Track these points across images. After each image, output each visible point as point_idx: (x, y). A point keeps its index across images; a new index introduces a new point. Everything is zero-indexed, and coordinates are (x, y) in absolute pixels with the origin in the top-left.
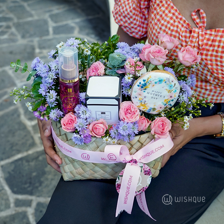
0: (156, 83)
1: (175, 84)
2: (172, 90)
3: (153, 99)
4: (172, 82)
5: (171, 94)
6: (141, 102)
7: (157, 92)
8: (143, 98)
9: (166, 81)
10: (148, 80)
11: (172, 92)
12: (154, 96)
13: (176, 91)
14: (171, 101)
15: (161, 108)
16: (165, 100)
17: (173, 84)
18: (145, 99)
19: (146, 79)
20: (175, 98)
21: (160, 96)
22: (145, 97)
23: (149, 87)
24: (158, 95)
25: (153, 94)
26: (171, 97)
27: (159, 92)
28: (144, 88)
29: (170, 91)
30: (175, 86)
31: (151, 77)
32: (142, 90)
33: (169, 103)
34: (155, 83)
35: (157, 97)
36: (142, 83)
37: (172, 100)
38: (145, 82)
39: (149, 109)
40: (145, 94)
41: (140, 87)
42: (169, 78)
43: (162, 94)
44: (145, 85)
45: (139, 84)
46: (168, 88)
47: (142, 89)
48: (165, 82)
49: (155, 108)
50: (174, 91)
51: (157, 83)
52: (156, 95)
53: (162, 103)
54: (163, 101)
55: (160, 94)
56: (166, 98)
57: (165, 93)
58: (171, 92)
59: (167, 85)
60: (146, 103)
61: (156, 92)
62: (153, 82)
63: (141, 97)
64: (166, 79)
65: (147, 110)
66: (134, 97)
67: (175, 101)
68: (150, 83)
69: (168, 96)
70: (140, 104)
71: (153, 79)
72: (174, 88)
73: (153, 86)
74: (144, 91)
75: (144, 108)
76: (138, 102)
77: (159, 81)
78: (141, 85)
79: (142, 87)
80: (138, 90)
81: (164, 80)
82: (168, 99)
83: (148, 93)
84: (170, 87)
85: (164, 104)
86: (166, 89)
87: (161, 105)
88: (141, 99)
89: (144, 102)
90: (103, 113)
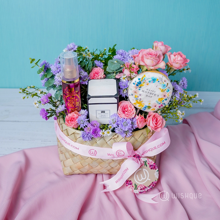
2: (165, 89)
3: (148, 97)
4: (165, 81)
5: (165, 94)
6: (137, 99)
8: (138, 96)
9: (159, 80)
10: (142, 78)
11: (166, 91)
12: (149, 95)
14: (165, 101)
15: (155, 106)
16: (159, 99)
17: (166, 83)
18: (140, 97)
20: (168, 97)
21: (154, 94)
22: (140, 95)
23: (143, 85)
24: (152, 94)
25: (147, 93)
26: (165, 96)
27: (153, 91)
28: (139, 86)
29: (163, 91)
30: (167, 85)
33: (163, 103)
34: (149, 82)
35: (151, 95)
38: (140, 80)
39: (144, 106)
40: (140, 92)
41: (135, 85)
43: (155, 93)
44: (140, 83)
45: (134, 82)
46: (161, 87)
47: (137, 87)
48: (159, 81)
50: (167, 90)
51: (151, 82)
52: (151, 94)
54: (157, 100)
55: (154, 93)
56: (160, 97)
57: (158, 92)
58: (164, 91)
59: (160, 85)
60: (141, 100)
61: (150, 91)
62: (147, 81)
63: (137, 95)
64: (159, 78)
65: (143, 108)
66: (131, 95)
67: (168, 100)
68: (144, 81)
69: (161, 95)
70: (136, 101)
71: (147, 78)
72: (167, 87)
73: (147, 84)
74: (139, 88)
75: (139, 106)
76: (134, 99)
77: (152, 80)
78: (136, 83)
79: (137, 85)
80: (134, 87)
81: (158, 80)
82: (162, 98)
83: (143, 91)
84: (163, 86)
85: (158, 103)
86: (159, 88)
87: (155, 104)
88: (136, 97)
89: (139, 99)
90: (103, 112)
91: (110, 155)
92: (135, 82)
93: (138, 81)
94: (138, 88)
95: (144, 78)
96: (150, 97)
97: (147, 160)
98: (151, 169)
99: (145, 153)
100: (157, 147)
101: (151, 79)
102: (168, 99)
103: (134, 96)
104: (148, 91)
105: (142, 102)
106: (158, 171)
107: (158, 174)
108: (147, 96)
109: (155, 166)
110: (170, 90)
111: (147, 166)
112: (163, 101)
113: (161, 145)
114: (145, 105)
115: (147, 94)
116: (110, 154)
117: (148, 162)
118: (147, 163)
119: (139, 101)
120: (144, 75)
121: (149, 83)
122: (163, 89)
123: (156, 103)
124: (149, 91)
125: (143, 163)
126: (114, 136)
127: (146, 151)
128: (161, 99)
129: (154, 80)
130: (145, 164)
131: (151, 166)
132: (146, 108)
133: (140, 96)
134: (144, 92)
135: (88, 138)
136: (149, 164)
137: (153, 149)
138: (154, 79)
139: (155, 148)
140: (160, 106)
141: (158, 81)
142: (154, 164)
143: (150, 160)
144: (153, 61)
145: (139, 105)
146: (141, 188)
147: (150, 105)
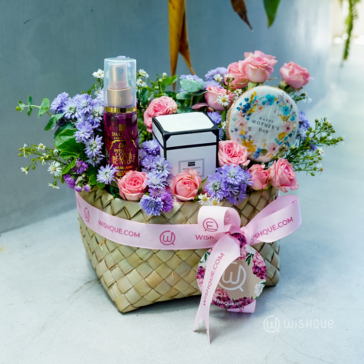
1: (291, 106)
2: (288, 116)
3: (261, 132)
4: (287, 102)
5: (288, 124)
6: (244, 138)
7: (267, 120)
8: (246, 131)
9: (278, 100)
10: (252, 98)
11: (289, 119)
12: (263, 127)
13: (294, 119)
14: (289, 137)
15: (274, 149)
16: (280, 135)
17: (288, 105)
18: (249, 134)
19: (249, 98)
20: (294, 130)
21: (271, 127)
22: (250, 129)
23: (254, 111)
24: (268, 126)
25: (261, 124)
26: (288, 128)
28: (248, 113)
29: (285, 119)
31: (256, 94)
32: (244, 116)
33: (286, 141)
34: (263, 103)
35: (267, 129)
36: (243, 104)
37: (290, 135)
38: (249, 102)
39: (256, 150)
40: (250, 124)
41: (241, 110)
42: (282, 95)
44: (248, 107)
45: (239, 106)
46: (281, 113)
47: (244, 114)
48: (278, 102)
49: (266, 150)
50: (291, 117)
51: (266, 104)
52: (266, 125)
53: (276, 140)
54: (277, 137)
55: (272, 125)
56: (281, 131)
57: (278, 122)
58: (287, 119)
59: (281, 108)
60: (251, 140)
61: (265, 120)
62: (260, 102)
63: (244, 130)
64: (277, 97)
65: (254, 153)
66: (234, 130)
67: (294, 137)
68: (255, 103)
69: (283, 127)
70: (243, 141)
71: (260, 98)
72: (291, 113)
73: (260, 108)
74: (248, 117)
75: (249, 151)
76: (240, 138)
77: (268, 100)
78: (242, 107)
79: (244, 111)
80: (239, 116)
81: (276, 99)
82: (284, 133)
83: (254, 122)
84: (285, 110)
85: (278, 142)
86: (278, 115)
87: (274, 145)
88: (243, 133)
89: (248, 138)
90: (192, 164)
92: (241, 105)
93: (245, 103)
94: (246, 117)
95: (254, 98)
96: (265, 132)
97: (255, 255)
98: (255, 273)
101: (266, 98)
102: (293, 133)
103: (239, 132)
104: (261, 121)
105: (252, 142)
108: (260, 130)
110: (295, 117)
112: (287, 138)
114: (258, 149)
115: (260, 126)
119: (247, 141)
120: (255, 92)
121: (262, 105)
122: (286, 116)
123: (275, 142)
124: (263, 121)
128: (283, 135)
129: (270, 100)
130: (248, 260)
131: (256, 267)
132: (259, 153)
133: (249, 132)
134: (256, 122)
138: (270, 98)
141: (276, 102)
145: (248, 148)
146: (220, 296)
147: (266, 148)
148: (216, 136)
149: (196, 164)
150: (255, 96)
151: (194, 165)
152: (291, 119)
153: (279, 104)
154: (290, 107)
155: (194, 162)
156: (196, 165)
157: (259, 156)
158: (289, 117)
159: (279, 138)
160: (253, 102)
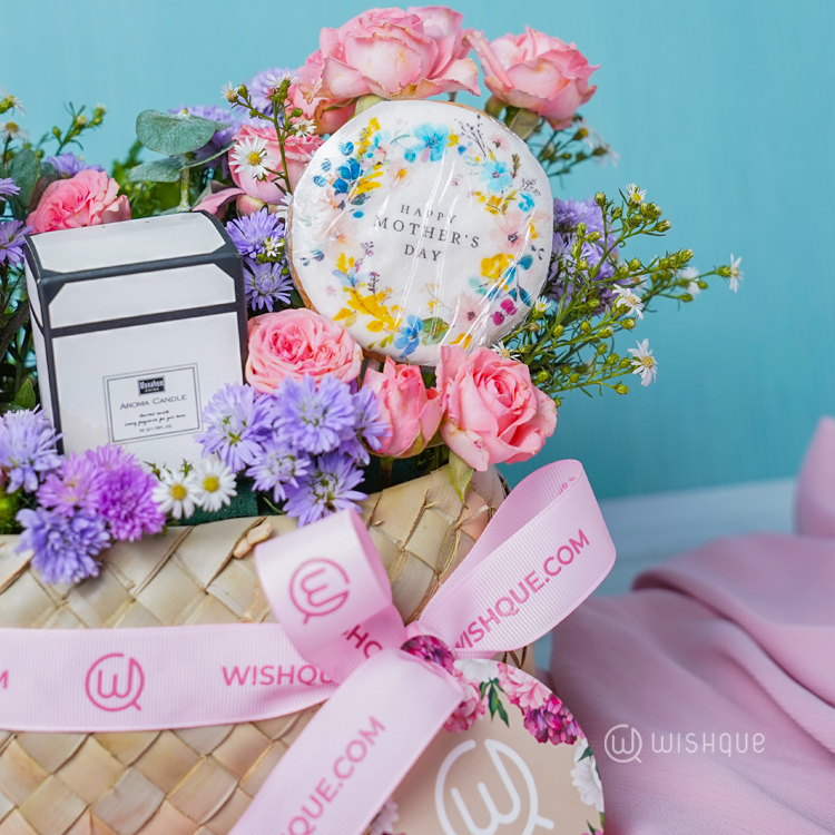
0: (410, 156)
1: (515, 159)
2: (506, 195)
3: (415, 258)
4: (498, 145)
5: (511, 223)
6: (353, 283)
7: (430, 213)
8: (356, 259)
9: (463, 142)
10: (363, 140)
11: (513, 206)
12: (419, 242)
13: (530, 203)
14: (521, 270)
15: (471, 316)
16: (487, 264)
17: (504, 157)
18: (368, 266)
19: (355, 140)
20: (537, 245)
21: (448, 237)
22: (368, 249)
23: (378, 185)
24: (437, 233)
25: (409, 229)
26: (513, 238)
27: (440, 215)
28: (354, 191)
29: (497, 206)
30: (515, 168)
32: (342, 205)
33: (513, 286)
34: (406, 157)
35: (436, 244)
37: (526, 263)
38: (354, 154)
40: (367, 230)
41: (328, 186)
42: (473, 123)
44: (352, 171)
45: (321, 172)
46: (485, 185)
47: (342, 197)
48: (461, 149)
49: (440, 321)
50: (520, 199)
51: (419, 157)
52: (429, 233)
53: (473, 282)
54: (476, 270)
55: (450, 228)
56: (490, 247)
57: (473, 218)
58: (505, 207)
59: (476, 169)
60: (380, 287)
61: (424, 214)
62: (396, 154)
63: (349, 254)
64: (458, 131)
65: (398, 336)
66: (310, 256)
67: (541, 269)
68: (378, 157)
69: (493, 233)
70: (349, 296)
71: (393, 137)
72: (517, 183)
73: (401, 174)
74: (357, 208)
75: (375, 327)
76: (337, 282)
77: (423, 143)
78: (334, 174)
79: (342, 188)
80: (323, 205)
81: (454, 138)
82: (499, 257)
83: (381, 222)
84: (495, 175)
85: (482, 291)
86: (471, 194)
87: (469, 300)
88: (347, 265)
89: (368, 280)
90: (151, 386)
91: (242, 682)
92: (326, 166)
93: (339, 160)
94: (348, 206)
95: (371, 140)
96: (430, 256)
97: (501, 677)
98: (543, 738)
99: (472, 638)
100: (542, 576)
101: (417, 135)
102: (535, 255)
103: (330, 262)
104: (408, 219)
105: (383, 296)
106: (587, 753)
107: (596, 775)
108: (409, 250)
109: (559, 717)
110: (535, 199)
111: (505, 717)
112: (513, 271)
113: (565, 555)
114: (410, 319)
115: (406, 236)
116: (236, 670)
117: (507, 687)
118: (501, 696)
119: (364, 292)
120: (374, 122)
121: (406, 164)
122: (498, 196)
123: (472, 292)
124: (415, 219)
125: (476, 696)
126: (245, 535)
127: (479, 625)
128: (497, 264)
129: (433, 143)
130: (495, 706)
131: (532, 716)
132: (415, 335)
133: (367, 260)
134: (390, 224)
135: (72, 555)
136: (516, 701)
137: (521, 595)
138: (431, 135)
139: (530, 583)
140: (500, 310)
141: (456, 147)
142: (553, 699)
143: (519, 675)
144: (407, 52)
145: (370, 318)
147: (438, 313)
148: (232, 280)
149: (167, 384)
150: (374, 134)
151: (161, 389)
152: (521, 205)
153: (465, 153)
154: (510, 164)
155: (161, 379)
156: (166, 387)
157: (416, 343)
158: (510, 198)
159: (484, 274)
160: (370, 156)
